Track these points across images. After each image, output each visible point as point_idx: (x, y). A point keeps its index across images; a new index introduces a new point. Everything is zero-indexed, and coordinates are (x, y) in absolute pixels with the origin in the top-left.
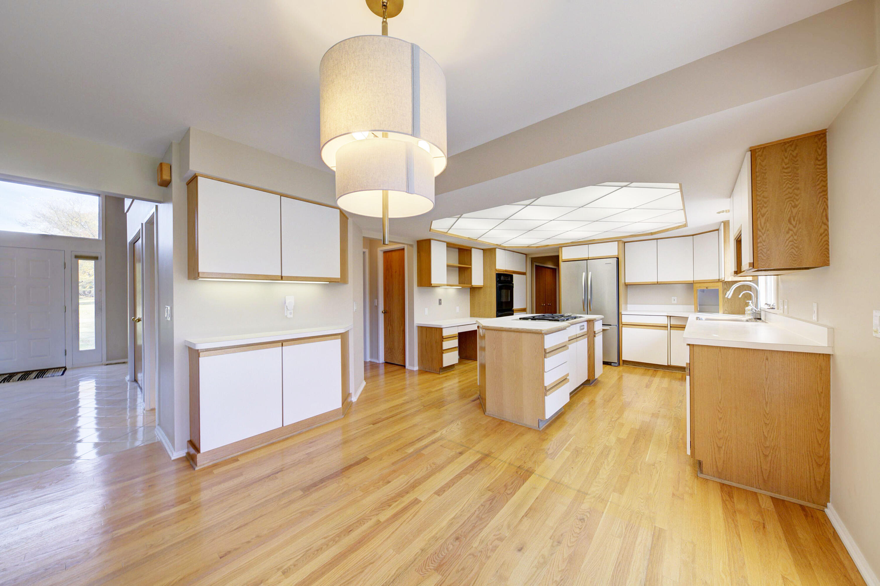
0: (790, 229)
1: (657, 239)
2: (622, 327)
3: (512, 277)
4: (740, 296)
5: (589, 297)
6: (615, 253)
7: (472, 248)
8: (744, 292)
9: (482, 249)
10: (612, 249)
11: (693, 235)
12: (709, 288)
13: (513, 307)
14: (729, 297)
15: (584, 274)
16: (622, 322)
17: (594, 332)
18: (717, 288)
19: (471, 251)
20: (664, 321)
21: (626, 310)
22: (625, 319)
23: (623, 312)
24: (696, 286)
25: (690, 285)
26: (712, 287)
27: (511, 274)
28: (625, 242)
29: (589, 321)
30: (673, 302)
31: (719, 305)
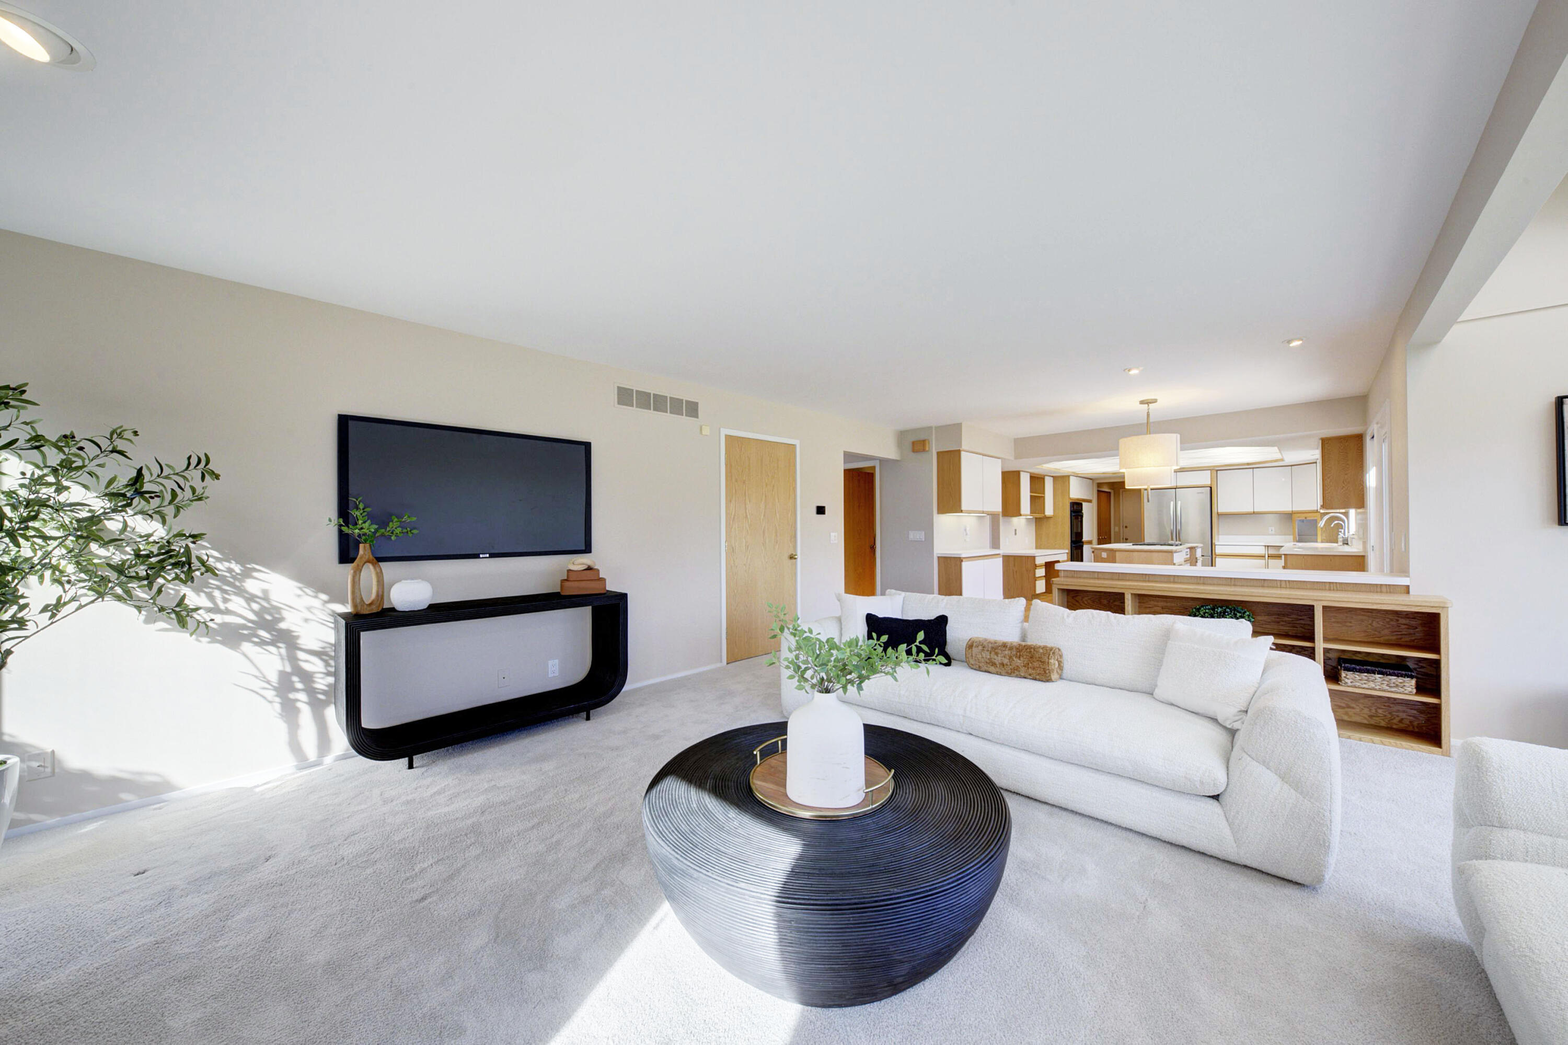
0: (1344, 487)
1: (1253, 468)
2: (1215, 558)
3: (1081, 504)
4: (1332, 526)
5: (1179, 527)
6: (1208, 483)
7: (1044, 476)
8: (1336, 522)
9: (1052, 476)
10: (1205, 479)
11: (1291, 466)
12: (1308, 518)
13: (1082, 538)
14: (1322, 526)
15: (1172, 503)
16: (1215, 553)
17: (1196, 558)
18: (1316, 518)
19: (1044, 479)
20: (1262, 551)
21: (1218, 540)
22: (1218, 550)
23: (1215, 541)
24: (1295, 516)
25: (1288, 517)
26: (1311, 517)
27: (1081, 502)
28: (1217, 471)
29: (1191, 548)
30: (1270, 533)
31: (1316, 535)
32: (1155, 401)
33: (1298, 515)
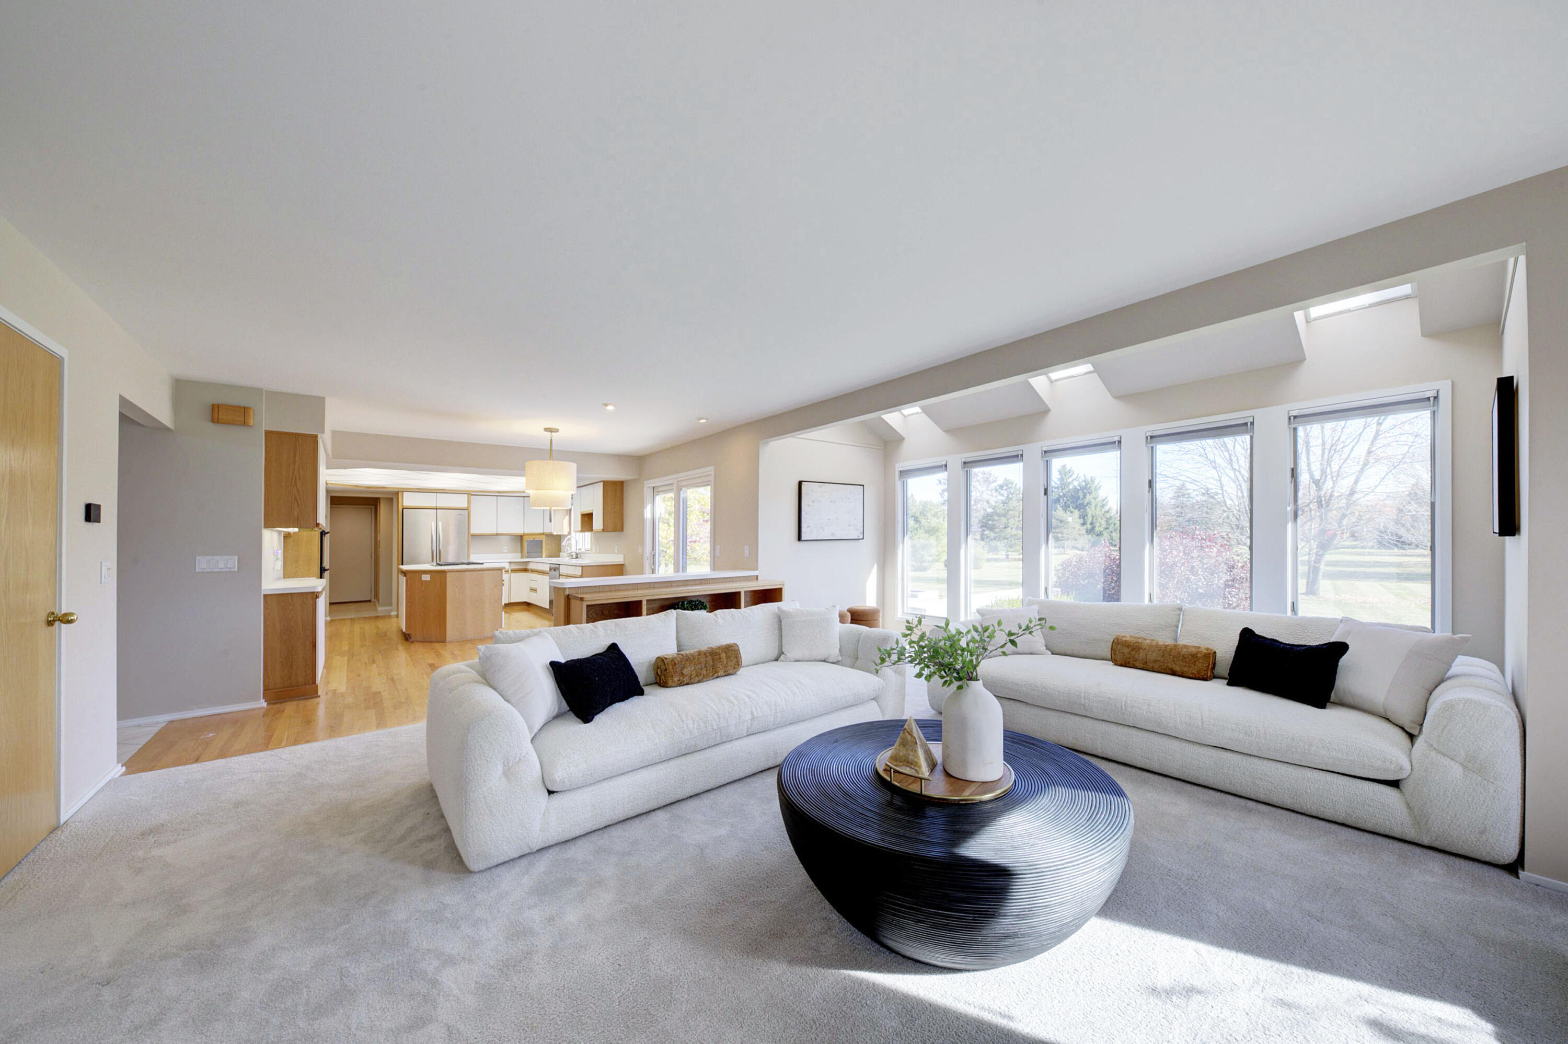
1: (497, 496)
5: (440, 547)
6: (466, 506)
12: (535, 539)
15: (433, 523)
24: (525, 537)
25: (520, 538)
26: (538, 538)
28: (473, 495)
31: (542, 552)
32: (557, 431)
33: (527, 537)
